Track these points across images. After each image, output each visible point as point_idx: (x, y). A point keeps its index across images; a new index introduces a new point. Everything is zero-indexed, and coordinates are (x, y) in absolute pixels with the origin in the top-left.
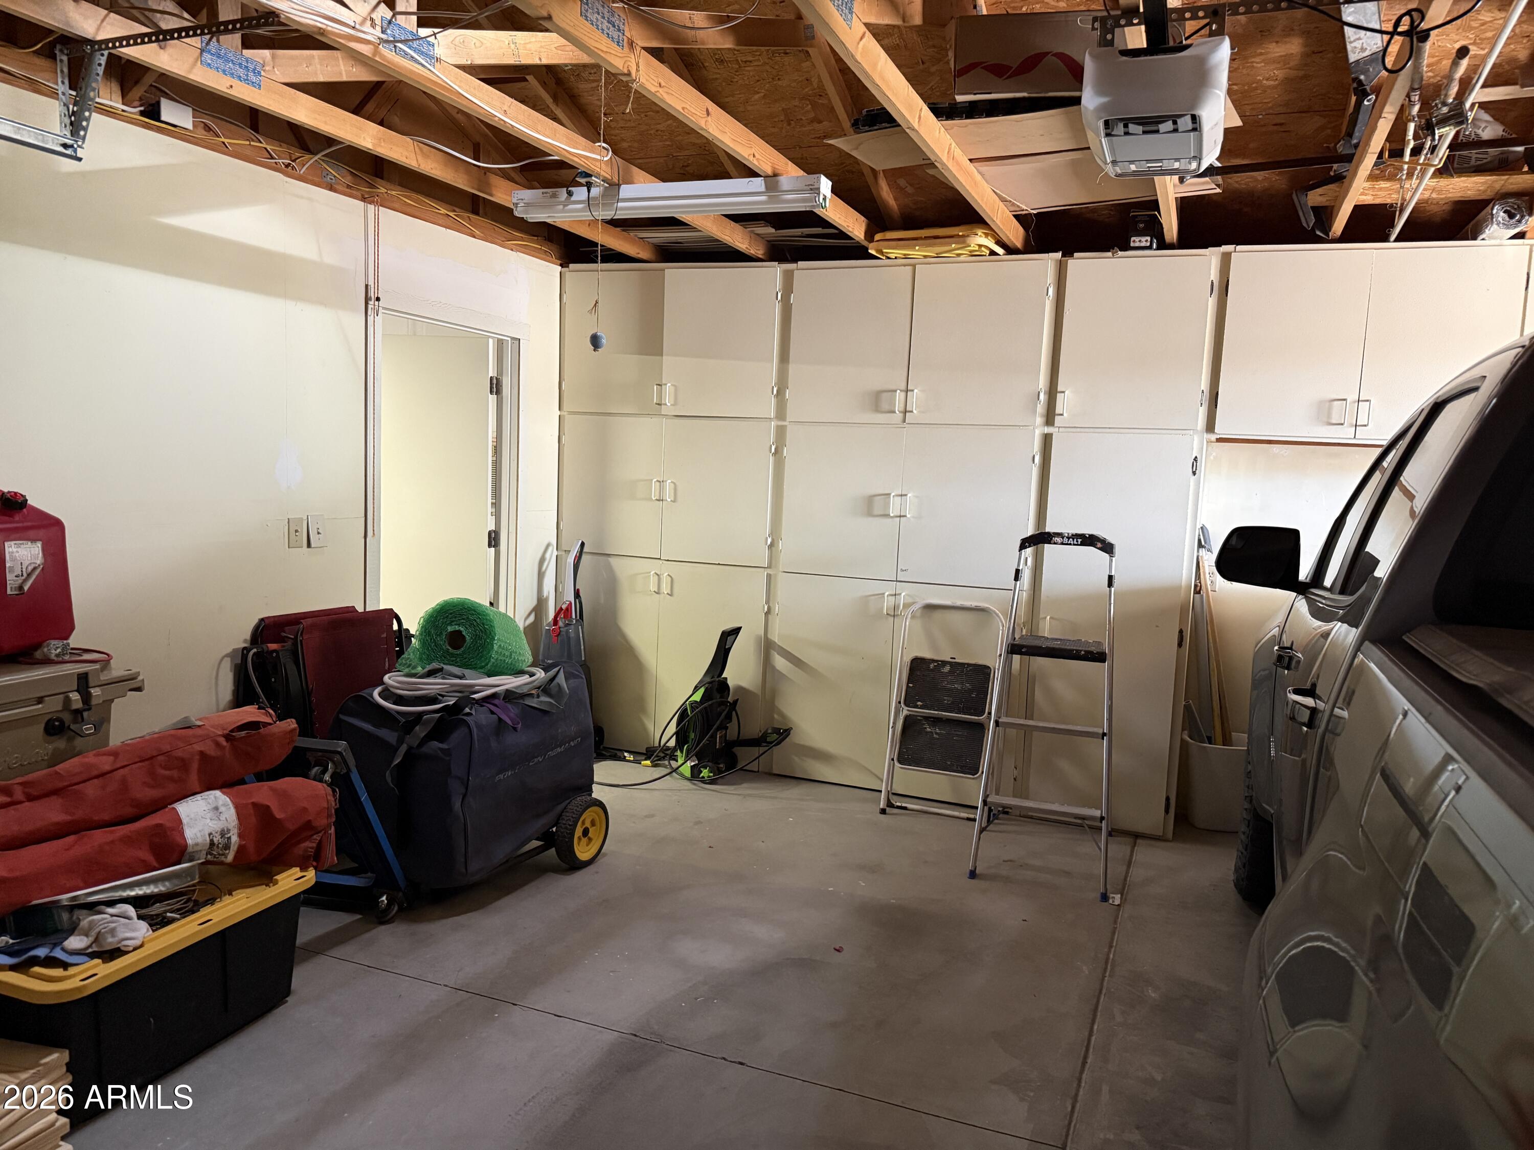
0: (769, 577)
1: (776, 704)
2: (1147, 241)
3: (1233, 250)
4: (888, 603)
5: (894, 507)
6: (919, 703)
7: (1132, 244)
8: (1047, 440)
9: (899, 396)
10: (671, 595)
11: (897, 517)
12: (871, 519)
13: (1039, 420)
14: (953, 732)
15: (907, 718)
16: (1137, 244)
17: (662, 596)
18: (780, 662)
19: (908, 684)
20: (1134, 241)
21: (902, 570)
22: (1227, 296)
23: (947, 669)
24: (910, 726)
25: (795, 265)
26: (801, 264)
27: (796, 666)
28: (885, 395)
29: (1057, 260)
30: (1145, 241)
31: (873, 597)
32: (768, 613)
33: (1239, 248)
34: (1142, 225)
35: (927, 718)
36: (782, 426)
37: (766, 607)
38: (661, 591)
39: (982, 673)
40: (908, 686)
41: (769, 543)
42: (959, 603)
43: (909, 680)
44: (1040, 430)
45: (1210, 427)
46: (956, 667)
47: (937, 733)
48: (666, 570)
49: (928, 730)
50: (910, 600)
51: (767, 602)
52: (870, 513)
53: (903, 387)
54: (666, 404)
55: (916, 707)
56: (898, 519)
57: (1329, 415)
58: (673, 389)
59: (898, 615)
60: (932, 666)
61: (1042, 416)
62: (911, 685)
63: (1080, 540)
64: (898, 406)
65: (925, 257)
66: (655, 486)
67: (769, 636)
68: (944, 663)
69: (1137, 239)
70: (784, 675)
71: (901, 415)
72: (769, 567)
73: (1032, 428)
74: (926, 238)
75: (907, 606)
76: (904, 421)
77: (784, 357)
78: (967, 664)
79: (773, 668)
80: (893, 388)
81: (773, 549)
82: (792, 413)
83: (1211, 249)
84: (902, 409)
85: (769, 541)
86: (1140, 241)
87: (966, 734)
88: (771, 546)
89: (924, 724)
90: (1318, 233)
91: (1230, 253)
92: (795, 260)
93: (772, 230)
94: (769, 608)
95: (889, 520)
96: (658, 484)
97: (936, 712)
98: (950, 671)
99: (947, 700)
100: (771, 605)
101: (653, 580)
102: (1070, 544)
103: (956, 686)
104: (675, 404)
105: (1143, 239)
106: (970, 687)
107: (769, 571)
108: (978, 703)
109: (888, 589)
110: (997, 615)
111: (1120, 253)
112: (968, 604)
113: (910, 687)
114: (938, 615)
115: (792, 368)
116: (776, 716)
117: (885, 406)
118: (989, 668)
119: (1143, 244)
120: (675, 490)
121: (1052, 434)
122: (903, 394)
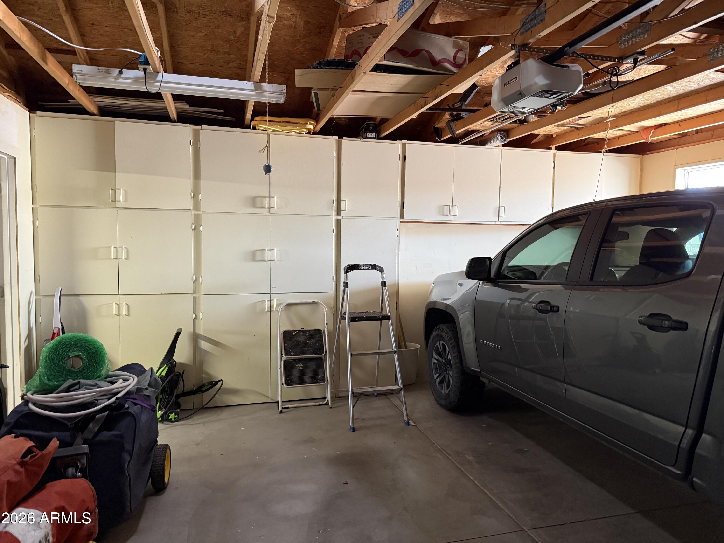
0: (195, 298)
1: (204, 368)
2: (374, 135)
3: (406, 142)
4: (267, 304)
5: (268, 255)
6: (292, 353)
7: (368, 136)
8: (338, 222)
9: (267, 200)
10: (128, 315)
11: (269, 261)
12: (254, 263)
13: (334, 213)
14: (309, 364)
15: (285, 362)
16: (370, 136)
17: (121, 317)
18: (204, 345)
19: (284, 344)
20: (369, 135)
21: (273, 288)
22: (405, 161)
23: (302, 334)
24: (287, 366)
25: (200, 127)
26: (203, 127)
27: (215, 345)
28: (258, 199)
29: (336, 140)
30: (373, 135)
31: (259, 303)
32: (195, 319)
33: (409, 142)
34: (371, 128)
35: (295, 360)
36: (198, 214)
37: (194, 315)
38: (121, 313)
39: (318, 333)
40: (284, 346)
41: (194, 279)
42: (304, 301)
43: (285, 343)
44: (335, 217)
45: (402, 216)
46: (306, 332)
47: (301, 367)
48: (123, 301)
49: (297, 366)
50: (279, 302)
51: (194, 312)
52: (254, 259)
53: (268, 195)
54: (120, 201)
55: (291, 355)
56: (270, 262)
57: (443, 212)
58: (124, 191)
59: (272, 311)
60: (294, 334)
61: (335, 211)
62: (286, 345)
63: (370, 267)
64: (267, 205)
65: (274, 131)
66: (113, 250)
67: (197, 331)
68: (299, 331)
69: (370, 134)
70: (207, 352)
71: (268, 209)
72: (195, 292)
73: (331, 216)
74: (283, 122)
75: (278, 305)
76: (270, 212)
77: (197, 176)
78: (311, 330)
79: (200, 349)
80: (263, 195)
81: (196, 282)
82: (204, 207)
83: (398, 142)
84: (268, 206)
85: (194, 278)
86: (371, 135)
87: (315, 364)
88: (196, 280)
89: (294, 363)
90: (437, 138)
91: (406, 144)
92: (200, 124)
93: (187, 106)
94: (196, 316)
95: (265, 263)
96: (115, 249)
97: (302, 356)
98: (303, 335)
99: (305, 349)
100: (197, 314)
101: (115, 307)
102: (367, 269)
103: (308, 342)
104: (126, 201)
105: (373, 134)
106: (314, 341)
107: (195, 295)
108: (320, 349)
109: (267, 298)
110: (323, 305)
111: (364, 140)
112: (308, 301)
113: (286, 346)
114: (293, 308)
115: (203, 183)
116: (204, 375)
117: (259, 204)
118: (321, 330)
119: (372, 136)
120: (128, 252)
121: (340, 219)
122: (268, 199)
